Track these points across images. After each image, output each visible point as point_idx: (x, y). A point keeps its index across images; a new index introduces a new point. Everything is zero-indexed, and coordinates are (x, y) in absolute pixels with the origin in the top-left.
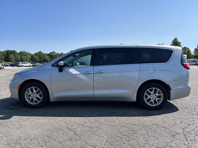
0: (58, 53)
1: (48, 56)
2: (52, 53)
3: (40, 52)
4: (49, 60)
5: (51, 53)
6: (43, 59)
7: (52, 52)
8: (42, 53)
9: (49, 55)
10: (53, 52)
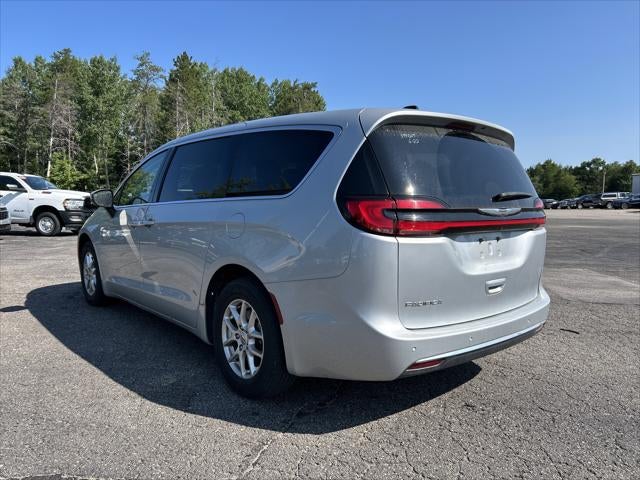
0: (616, 163)
1: (574, 177)
2: (589, 164)
3: (548, 162)
4: (577, 189)
5: (585, 165)
6: (555, 190)
7: (589, 159)
8: (553, 165)
9: (576, 171)
10: (595, 161)
